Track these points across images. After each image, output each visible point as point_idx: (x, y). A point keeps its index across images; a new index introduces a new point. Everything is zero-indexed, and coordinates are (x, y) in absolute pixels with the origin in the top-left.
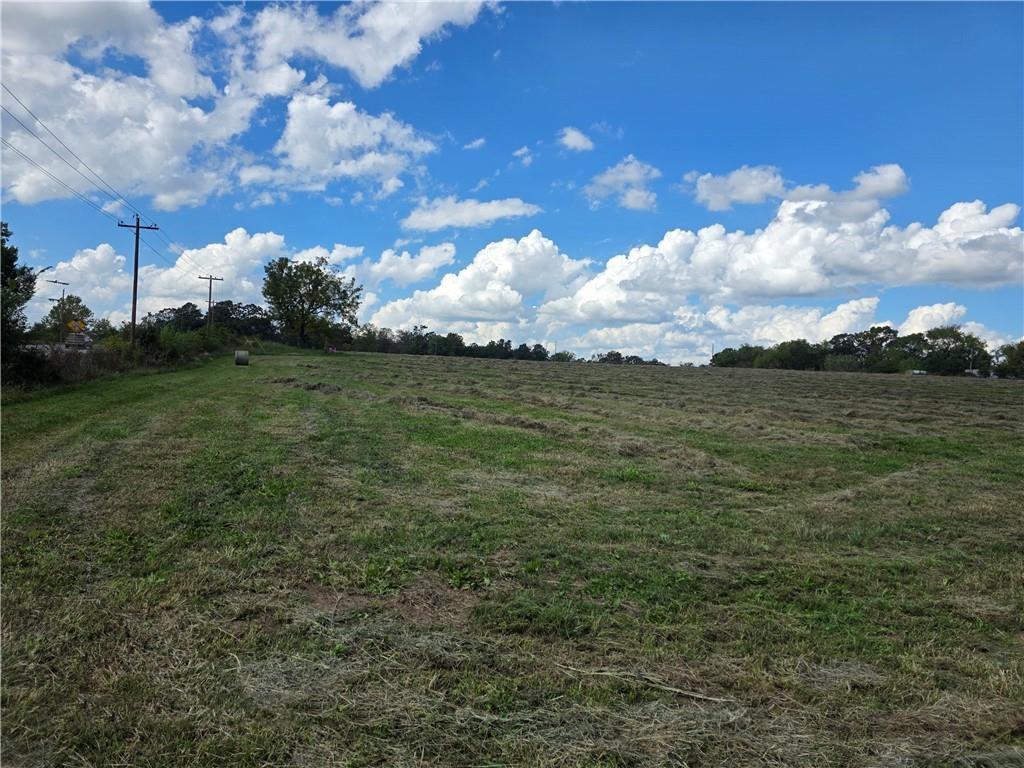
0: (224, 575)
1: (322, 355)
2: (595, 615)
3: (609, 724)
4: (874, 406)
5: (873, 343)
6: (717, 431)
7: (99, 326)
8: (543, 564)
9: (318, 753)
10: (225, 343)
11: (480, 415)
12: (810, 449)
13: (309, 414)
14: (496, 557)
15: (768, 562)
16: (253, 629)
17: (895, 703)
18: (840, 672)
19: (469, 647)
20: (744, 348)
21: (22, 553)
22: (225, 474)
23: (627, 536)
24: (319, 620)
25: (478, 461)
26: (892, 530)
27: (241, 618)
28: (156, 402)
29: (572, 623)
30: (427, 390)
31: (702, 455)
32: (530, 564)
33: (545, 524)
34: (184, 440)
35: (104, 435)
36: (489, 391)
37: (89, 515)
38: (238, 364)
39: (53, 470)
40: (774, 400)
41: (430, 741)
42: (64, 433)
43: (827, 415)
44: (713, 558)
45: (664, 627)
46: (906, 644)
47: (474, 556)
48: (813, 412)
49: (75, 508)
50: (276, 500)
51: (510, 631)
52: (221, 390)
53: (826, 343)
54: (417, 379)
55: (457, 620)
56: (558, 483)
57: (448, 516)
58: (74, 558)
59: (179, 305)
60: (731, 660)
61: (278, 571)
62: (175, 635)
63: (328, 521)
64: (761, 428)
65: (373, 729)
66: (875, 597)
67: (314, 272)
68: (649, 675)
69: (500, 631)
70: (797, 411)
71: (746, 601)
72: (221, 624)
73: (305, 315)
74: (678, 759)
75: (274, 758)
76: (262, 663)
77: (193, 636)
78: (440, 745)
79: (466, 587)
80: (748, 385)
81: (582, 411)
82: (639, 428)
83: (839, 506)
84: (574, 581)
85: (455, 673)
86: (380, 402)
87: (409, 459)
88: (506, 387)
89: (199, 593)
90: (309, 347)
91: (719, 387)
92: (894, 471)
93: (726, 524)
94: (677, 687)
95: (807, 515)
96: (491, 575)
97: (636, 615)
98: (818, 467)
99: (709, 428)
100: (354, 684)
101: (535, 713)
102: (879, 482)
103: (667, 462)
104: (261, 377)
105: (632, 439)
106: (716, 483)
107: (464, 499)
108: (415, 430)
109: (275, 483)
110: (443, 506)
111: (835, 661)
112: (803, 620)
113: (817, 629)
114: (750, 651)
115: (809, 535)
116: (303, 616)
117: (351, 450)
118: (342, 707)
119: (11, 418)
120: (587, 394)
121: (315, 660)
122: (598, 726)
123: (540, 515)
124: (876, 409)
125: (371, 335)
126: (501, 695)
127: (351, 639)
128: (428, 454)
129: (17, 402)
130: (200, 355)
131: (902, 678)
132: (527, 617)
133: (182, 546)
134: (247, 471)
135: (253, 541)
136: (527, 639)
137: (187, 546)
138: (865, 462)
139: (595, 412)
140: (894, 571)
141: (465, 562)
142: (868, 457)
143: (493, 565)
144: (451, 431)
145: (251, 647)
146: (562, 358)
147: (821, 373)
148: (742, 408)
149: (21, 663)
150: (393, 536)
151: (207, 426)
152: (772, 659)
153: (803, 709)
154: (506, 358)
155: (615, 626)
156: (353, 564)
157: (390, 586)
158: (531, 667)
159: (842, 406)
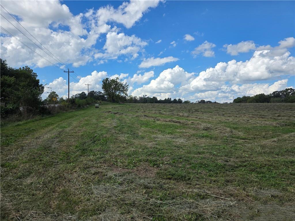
0: (90, 163)
1: (118, 104)
2: (192, 175)
3: (194, 204)
4: (286, 113)
5: (287, 93)
6: (234, 122)
7: (60, 99)
8: (177, 161)
9: (112, 210)
10: (92, 102)
11: (161, 119)
12: (264, 127)
13: (114, 121)
14: (164, 159)
15: (247, 160)
16: (97, 177)
17: (285, 201)
18: (268, 192)
19: (155, 183)
20: (244, 97)
21: (40, 158)
22: (91, 137)
23: (204, 153)
24: (114, 175)
25: (160, 132)
26: (289, 150)
27: (94, 174)
28: (75, 119)
29: (185, 177)
30: (147, 113)
31: (228, 129)
32: (174, 161)
33: (179, 150)
34: (82, 128)
35: (61, 128)
36: (164, 113)
37: (57, 148)
38: (96, 108)
39: (48, 137)
40: (253, 112)
41: (143, 207)
42: (51, 127)
43: (270, 116)
44: (230, 159)
45: (213, 178)
46: (290, 184)
47: (158, 158)
48: (265, 116)
49: (53, 146)
50: (104, 143)
51: (167, 179)
52: (92, 115)
53: (271, 94)
54: (144, 110)
55: (152, 176)
56: (184, 138)
57: (151, 147)
58: (52, 159)
59: (81, 92)
60: (233, 188)
61: (104, 162)
62: (77, 179)
63: (118, 149)
64: (248, 121)
65: (127, 204)
66: (281, 170)
67: (115, 81)
68: (207, 192)
69: (164, 179)
70: (260, 115)
71: (239, 171)
72: (89, 176)
73: (113, 94)
74: (214, 215)
75: (101, 210)
76: (98, 186)
77: (81, 179)
78: (145, 209)
79: (155, 167)
80: (245, 108)
81: (192, 117)
82: (209, 122)
83: (272, 143)
84: (187, 165)
85: (150, 190)
86: (134, 117)
87: (141, 132)
88: (169, 111)
89: (83, 167)
90: (115, 102)
91: (235, 109)
92: (291, 133)
93: (235, 149)
94: (216, 195)
95: (261, 146)
96: (162, 163)
97: (205, 175)
98: (266, 132)
99: (231, 121)
100: (123, 192)
101: (173, 201)
102: (286, 136)
103: (218, 131)
104: (102, 111)
105: (207, 125)
106: (232, 137)
107: (156, 143)
108: (143, 124)
109: (104, 139)
110: (150, 145)
111: (266, 188)
112: (257, 177)
113: (262, 179)
114: (239, 185)
115: (261, 152)
116: (110, 174)
117: (125, 130)
118: (119, 198)
119: (38, 124)
120: (194, 112)
121: (113, 185)
122: (191, 205)
123: (177, 147)
124: (287, 114)
125: (131, 98)
126: (163, 196)
127: (123, 180)
128: (146, 131)
129: (40, 120)
130: (86, 106)
131: (288, 194)
132: (172, 175)
133: (80, 156)
134: (97, 136)
135: (98, 154)
136: (172, 181)
137: (81, 156)
138: (282, 130)
139: (196, 118)
140: (288, 162)
141: (155, 160)
142: (283, 128)
143: (163, 161)
144: (153, 124)
145: (96, 182)
146: (187, 102)
147: (269, 104)
148: (242, 115)
149: (38, 185)
150: (135, 153)
151: (87, 125)
152: (246, 188)
153: (255, 202)
154: (170, 103)
155: (198, 178)
156: (124, 160)
157: (134, 166)
158: (173, 189)
159: (276, 113)
